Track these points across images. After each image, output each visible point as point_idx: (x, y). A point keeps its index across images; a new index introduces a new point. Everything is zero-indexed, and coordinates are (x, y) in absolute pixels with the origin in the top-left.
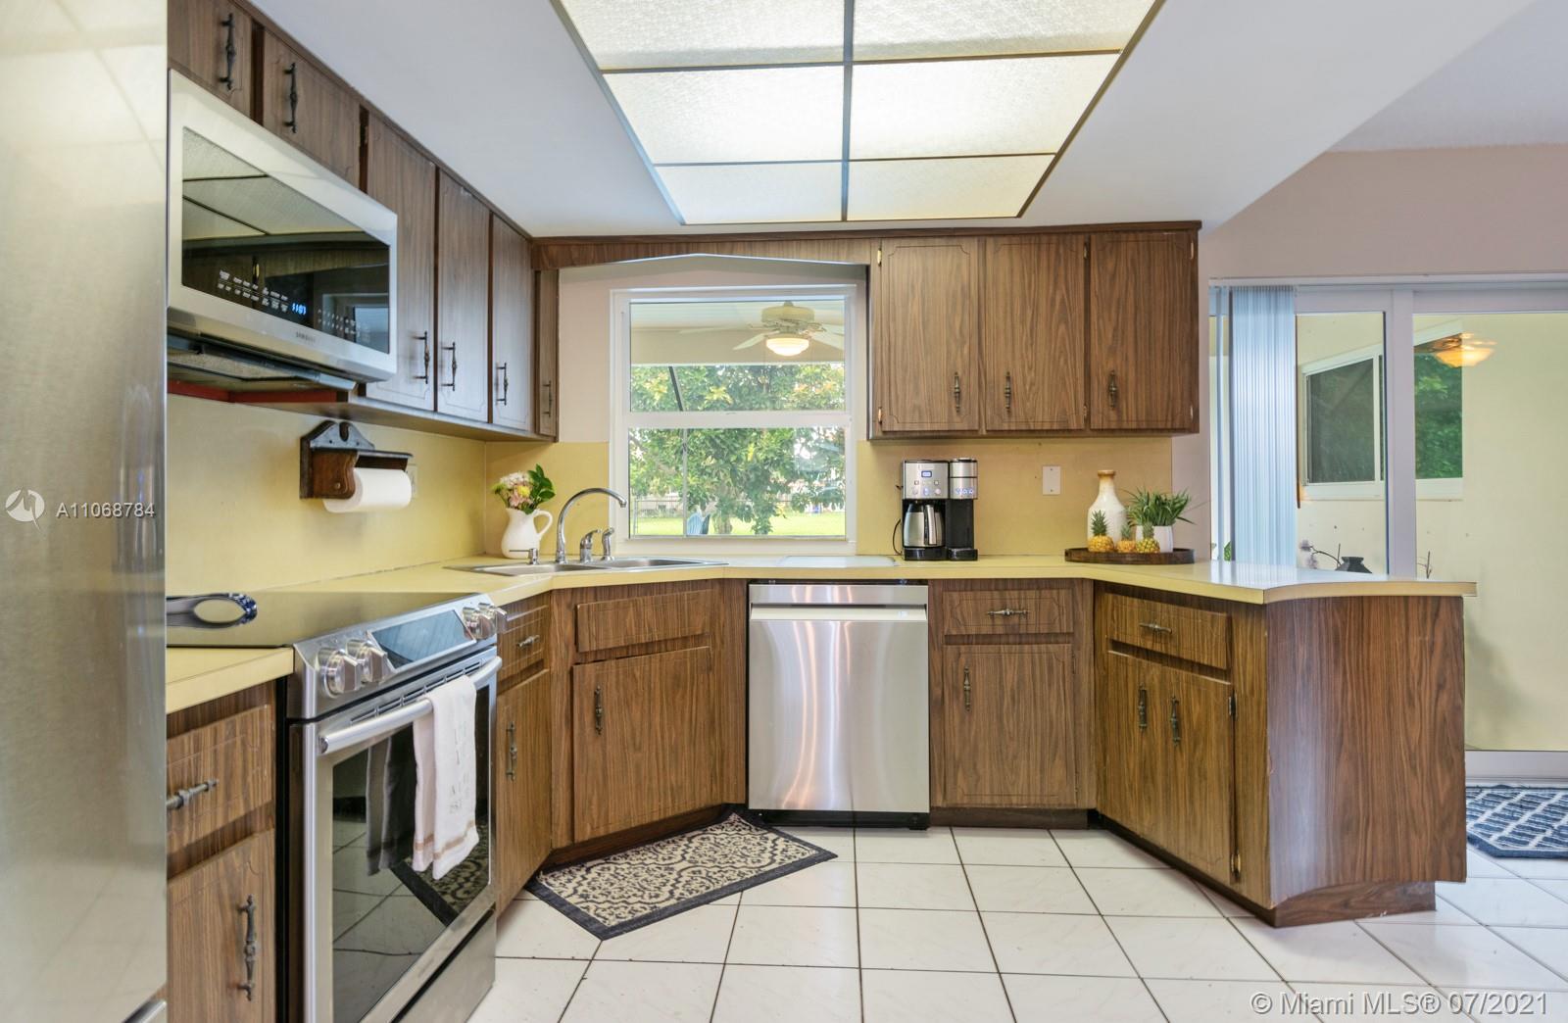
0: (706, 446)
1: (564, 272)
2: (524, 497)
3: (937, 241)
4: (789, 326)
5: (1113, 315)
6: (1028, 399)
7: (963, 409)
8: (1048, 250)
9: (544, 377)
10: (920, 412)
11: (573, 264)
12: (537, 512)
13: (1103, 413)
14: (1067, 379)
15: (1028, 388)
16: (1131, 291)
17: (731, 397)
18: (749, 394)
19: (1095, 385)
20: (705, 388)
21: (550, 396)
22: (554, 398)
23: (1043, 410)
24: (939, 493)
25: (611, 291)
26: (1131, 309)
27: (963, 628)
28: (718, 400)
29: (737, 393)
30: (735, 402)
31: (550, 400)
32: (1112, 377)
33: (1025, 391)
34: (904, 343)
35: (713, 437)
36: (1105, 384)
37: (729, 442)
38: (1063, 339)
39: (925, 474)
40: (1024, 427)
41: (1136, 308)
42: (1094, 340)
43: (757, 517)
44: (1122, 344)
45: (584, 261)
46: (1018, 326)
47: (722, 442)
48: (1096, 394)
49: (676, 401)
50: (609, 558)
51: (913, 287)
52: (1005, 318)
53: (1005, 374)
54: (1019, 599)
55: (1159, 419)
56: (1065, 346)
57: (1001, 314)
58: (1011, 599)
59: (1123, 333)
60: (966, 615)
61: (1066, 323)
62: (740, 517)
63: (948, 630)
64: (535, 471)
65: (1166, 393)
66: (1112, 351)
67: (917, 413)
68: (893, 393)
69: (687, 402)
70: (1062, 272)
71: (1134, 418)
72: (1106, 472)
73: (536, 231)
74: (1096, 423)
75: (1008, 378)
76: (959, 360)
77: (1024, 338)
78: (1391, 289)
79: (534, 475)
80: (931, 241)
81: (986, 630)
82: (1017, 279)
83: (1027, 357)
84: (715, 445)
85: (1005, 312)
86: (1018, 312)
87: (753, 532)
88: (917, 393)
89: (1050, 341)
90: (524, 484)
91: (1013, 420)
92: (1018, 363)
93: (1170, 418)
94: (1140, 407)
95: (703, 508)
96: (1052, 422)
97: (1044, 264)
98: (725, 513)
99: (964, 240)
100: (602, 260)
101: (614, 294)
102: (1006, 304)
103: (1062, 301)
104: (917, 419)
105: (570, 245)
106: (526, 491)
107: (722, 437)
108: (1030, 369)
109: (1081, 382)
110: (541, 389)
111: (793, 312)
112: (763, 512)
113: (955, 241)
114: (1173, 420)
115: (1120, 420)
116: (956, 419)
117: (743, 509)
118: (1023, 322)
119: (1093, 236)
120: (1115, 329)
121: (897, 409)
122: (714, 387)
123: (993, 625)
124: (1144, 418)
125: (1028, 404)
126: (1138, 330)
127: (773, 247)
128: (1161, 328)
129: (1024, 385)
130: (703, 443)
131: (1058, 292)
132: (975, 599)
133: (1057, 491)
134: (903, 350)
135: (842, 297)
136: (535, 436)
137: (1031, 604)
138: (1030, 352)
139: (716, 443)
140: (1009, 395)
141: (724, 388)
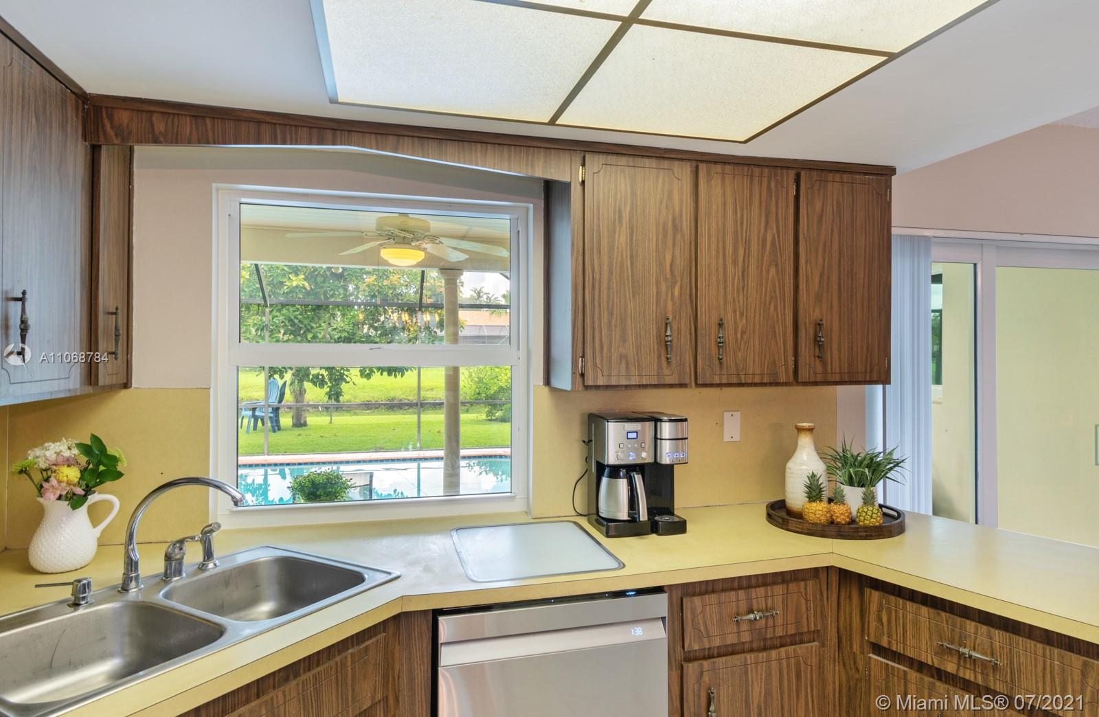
0: (286, 325)
1: (141, 152)
2: (69, 483)
3: (647, 162)
4: (404, 237)
5: (820, 259)
6: (740, 349)
7: (673, 360)
8: (761, 183)
9: (107, 298)
10: (627, 363)
11: (156, 141)
12: (93, 498)
13: (809, 365)
14: (776, 327)
15: (739, 336)
16: (836, 236)
17: (308, 282)
18: (324, 282)
19: (802, 333)
20: (284, 275)
21: (116, 329)
22: (123, 331)
23: (754, 361)
24: (646, 457)
25: (214, 185)
26: (835, 255)
27: (705, 640)
28: (297, 287)
29: (313, 280)
30: (311, 288)
31: (117, 336)
32: (819, 325)
33: (737, 340)
34: (610, 280)
35: (292, 317)
36: (811, 332)
37: (306, 322)
38: (774, 285)
39: (631, 435)
40: (735, 381)
41: (840, 253)
42: (802, 286)
43: (329, 384)
44: (828, 291)
45: (174, 139)
46: (730, 268)
47: (300, 321)
48: (803, 344)
49: (258, 286)
50: (211, 565)
51: (620, 212)
52: (717, 258)
53: (717, 322)
54: (766, 597)
55: (859, 371)
56: (775, 292)
57: (714, 252)
58: (757, 598)
59: (828, 278)
60: (708, 622)
61: (777, 265)
62: (315, 384)
63: (690, 645)
64: (89, 443)
65: (865, 346)
66: (819, 298)
67: (623, 365)
68: (597, 340)
69: (268, 287)
70: (773, 209)
71: (838, 371)
72: (806, 425)
73: (93, 85)
74: (804, 374)
75: (720, 325)
76: (670, 303)
77: (736, 280)
78: (981, 244)
79: (86, 449)
80: (640, 161)
81: (731, 639)
82: (730, 213)
83: (739, 302)
84: (293, 324)
85: (717, 251)
86: (730, 251)
87: (326, 398)
88: (625, 341)
89: (761, 285)
90: (69, 463)
91: (724, 372)
92: (730, 307)
93: (868, 370)
94: (842, 358)
95: (282, 377)
96: (762, 375)
97: (756, 200)
98: (301, 381)
99: (676, 163)
100: (204, 140)
101: (218, 189)
102: (718, 241)
103: (773, 243)
104: (623, 372)
105: (151, 112)
106: (73, 474)
107: (300, 317)
108: (742, 315)
109: (790, 330)
110: (101, 318)
111: (411, 223)
112: (335, 380)
113: (666, 164)
114: (871, 372)
115: (825, 372)
116: (666, 371)
117: (318, 378)
118: (735, 263)
119: (803, 173)
120: (822, 275)
121: (602, 360)
122: (293, 274)
123: (739, 632)
124: (846, 371)
125: (740, 354)
126: (842, 276)
127: (451, 148)
128: (862, 276)
129: (736, 333)
130: (283, 322)
131: (769, 232)
132: (719, 603)
133: (737, 438)
134: (609, 288)
135: (508, 217)
136: (89, 390)
137: (778, 601)
138: (741, 296)
139: (294, 322)
140: (720, 345)
141: (303, 276)
